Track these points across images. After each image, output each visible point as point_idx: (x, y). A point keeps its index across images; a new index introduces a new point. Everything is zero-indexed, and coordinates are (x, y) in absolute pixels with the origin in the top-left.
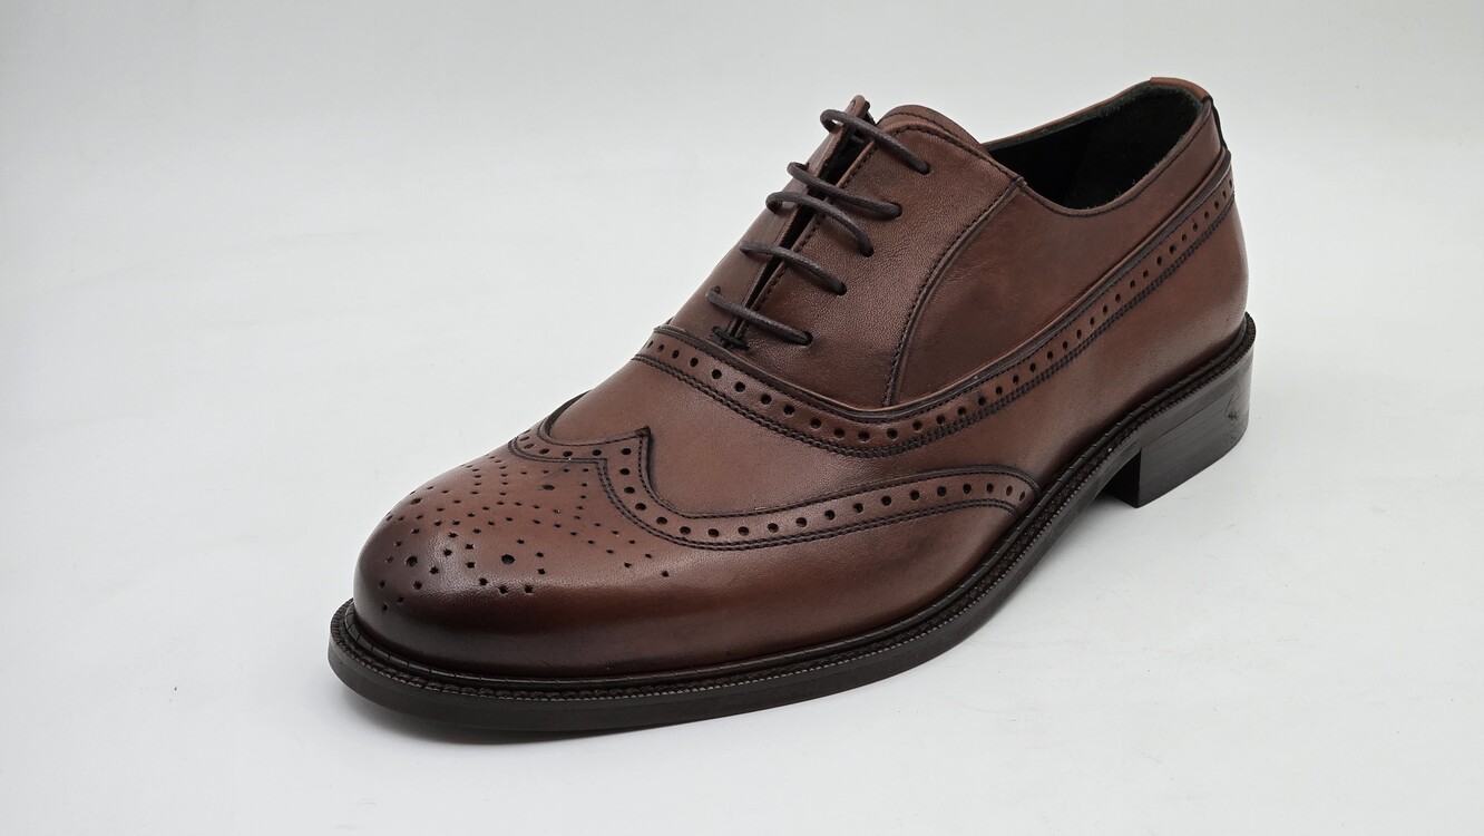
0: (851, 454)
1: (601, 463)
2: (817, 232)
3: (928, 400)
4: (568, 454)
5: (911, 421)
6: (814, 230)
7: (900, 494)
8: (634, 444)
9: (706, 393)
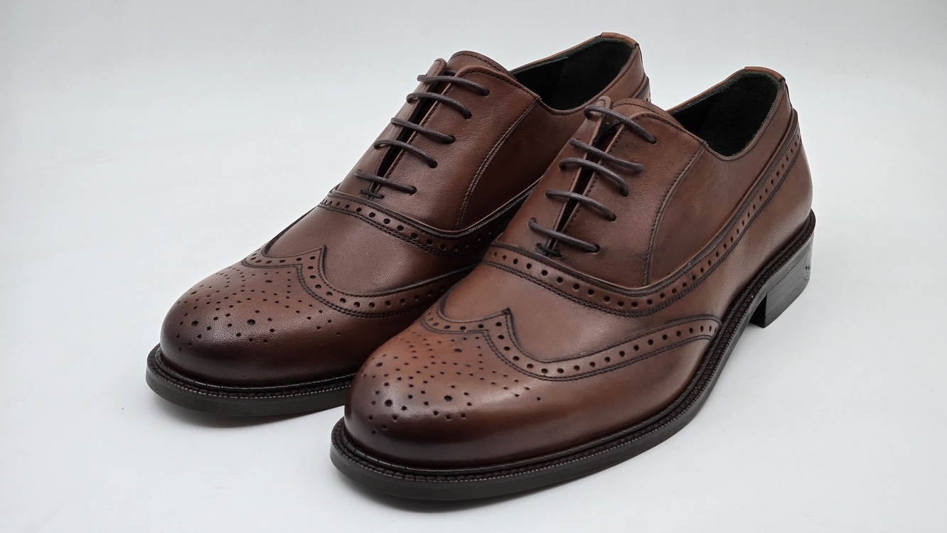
0: (628, 316)
1: (486, 333)
2: (596, 184)
3: (667, 280)
4: (463, 328)
5: (659, 293)
6: (594, 182)
7: (657, 337)
8: (502, 319)
9: (539, 284)
